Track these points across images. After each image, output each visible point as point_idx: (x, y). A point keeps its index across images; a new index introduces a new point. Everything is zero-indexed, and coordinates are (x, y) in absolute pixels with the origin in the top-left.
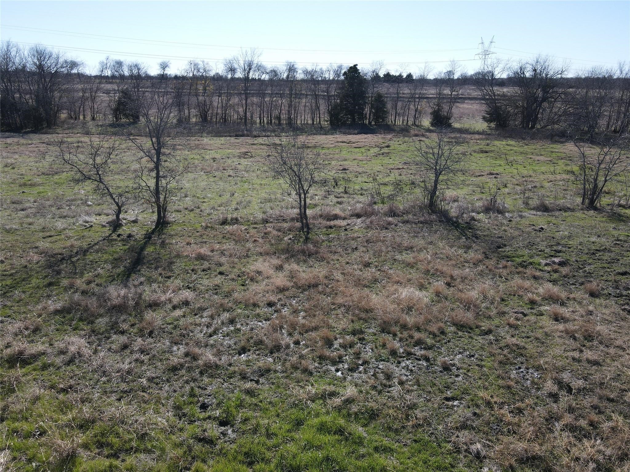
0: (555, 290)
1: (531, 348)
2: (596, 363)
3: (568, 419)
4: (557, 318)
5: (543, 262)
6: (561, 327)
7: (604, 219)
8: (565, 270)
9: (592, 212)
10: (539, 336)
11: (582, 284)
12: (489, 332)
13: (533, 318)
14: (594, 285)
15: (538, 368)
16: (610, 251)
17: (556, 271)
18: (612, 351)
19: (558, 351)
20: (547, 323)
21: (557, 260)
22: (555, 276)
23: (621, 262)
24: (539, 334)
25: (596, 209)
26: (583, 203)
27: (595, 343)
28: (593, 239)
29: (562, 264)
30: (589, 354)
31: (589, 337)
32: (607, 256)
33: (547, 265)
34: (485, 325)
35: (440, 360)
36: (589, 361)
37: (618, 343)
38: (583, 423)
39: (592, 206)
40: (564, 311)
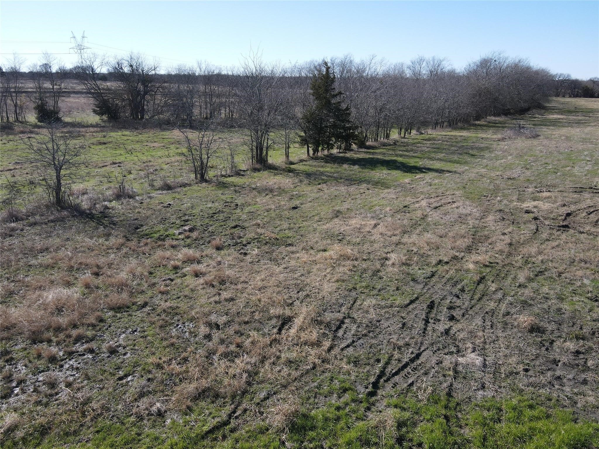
0: (191, 252)
1: (183, 306)
2: (232, 299)
3: (222, 349)
4: (197, 275)
5: (177, 232)
6: (201, 281)
7: (214, 188)
8: (195, 235)
9: (204, 184)
10: (187, 293)
11: (209, 242)
12: (145, 304)
13: (179, 281)
14: (217, 241)
15: (192, 320)
16: (223, 212)
17: (188, 237)
18: (240, 286)
19: (203, 300)
20: (190, 281)
21: (187, 228)
22: (188, 241)
23: (231, 219)
24: (187, 292)
25: (206, 181)
26: (196, 178)
27: (228, 284)
28: (210, 205)
29: (191, 230)
30: (225, 295)
31: (222, 282)
32: (221, 216)
33: (180, 234)
34: (140, 300)
35: (105, 347)
36: (226, 300)
37: (242, 279)
38: (233, 348)
39: (203, 179)
40: (201, 267)
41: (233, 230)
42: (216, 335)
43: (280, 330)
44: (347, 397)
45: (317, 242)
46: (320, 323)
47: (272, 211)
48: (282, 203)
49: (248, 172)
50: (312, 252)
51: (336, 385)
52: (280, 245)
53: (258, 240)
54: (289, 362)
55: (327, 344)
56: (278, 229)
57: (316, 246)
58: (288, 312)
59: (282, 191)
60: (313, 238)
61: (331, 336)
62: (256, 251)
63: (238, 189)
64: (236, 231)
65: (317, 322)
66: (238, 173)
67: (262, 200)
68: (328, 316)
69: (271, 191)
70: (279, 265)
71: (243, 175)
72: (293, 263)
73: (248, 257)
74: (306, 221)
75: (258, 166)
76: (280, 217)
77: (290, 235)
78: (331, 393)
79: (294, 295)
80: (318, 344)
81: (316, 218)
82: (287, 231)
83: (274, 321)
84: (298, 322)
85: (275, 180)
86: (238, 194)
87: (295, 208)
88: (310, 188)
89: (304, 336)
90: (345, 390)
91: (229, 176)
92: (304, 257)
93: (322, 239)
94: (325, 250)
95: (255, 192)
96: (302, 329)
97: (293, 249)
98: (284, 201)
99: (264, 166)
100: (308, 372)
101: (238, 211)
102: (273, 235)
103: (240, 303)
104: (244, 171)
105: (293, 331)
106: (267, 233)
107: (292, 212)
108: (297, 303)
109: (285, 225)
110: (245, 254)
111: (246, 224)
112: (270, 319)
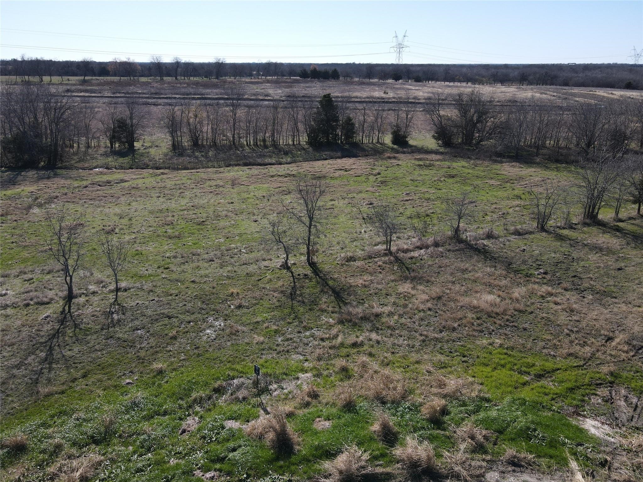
0: (550, 289)
1: (551, 317)
2: (578, 321)
4: (556, 303)
5: (536, 273)
6: (560, 307)
7: (553, 239)
8: (548, 277)
10: (553, 312)
11: (559, 284)
12: (532, 313)
13: (546, 304)
14: (565, 285)
15: (558, 325)
16: (564, 263)
17: (544, 278)
18: (582, 315)
19: (563, 318)
20: (552, 305)
21: (542, 271)
22: (545, 281)
23: (571, 269)
25: (546, 231)
26: (537, 227)
27: (575, 313)
28: (553, 255)
29: (545, 273)
30: (575, 318)
31: (572, 311)
32: (564, 266)
33: (538, 274)
34: (529, 309)
36: (575, 321)
37: (583, 312)
38: (581, 342)
39: (543, 229)
40: (558, 300)
41: (573, 279)
42: (573, 336)
43: (606, 342)
44: (638, 374)
45: (634, 300)
46: (630, 344)
47: (601, 269)
48: (610, 263)
49: (579, 226)
50: (629, 305)
51: (634, 369)
52: (607, 296)
53: (591, 289)
54: (611, 355)
55: (632, 354)
56: (606, 284)
57: (633, 302)
58: (611, 334)
59: (610, 251)
60: (631, 297)
61: (634, 351)
62: (591, 297)
63: (574, 243)
64: (576, 280)
65: (628, 343)
66: (571, 227)
67: (593, 257)
68: (635, 343)
69: (601, 249)
70: (606, 309)
71: (575, 229)
72: (615, 310)
73: (585, 299)
74: (628, 282)
75: (588, 221)
76: (608, 275)
77: (614, 290)
78: (631, 371)
79: (615, 327)
80: (627, 352)
81: (637, 282)
82: (612, 287)
83: (603, 337)
84: (617, 340)
85: (604, 239)
86: (573, 248)
87: (619, 269)
88: (634, 252)
89: (620, 347)
90: (638, 372)
91: (564, 228)
92: (624, 307)
93: (639, 298)
94: (639, 307)
95: (587, 249)
96: (619, 344)
97: (617, 301)
98: (610, 261)
99: (594, 222)
100: (620, 361)
101: (575, 264)
102: (602, 288)
103: (583, 324)
104: (576, 224)
105: (614, 344)
106: (598, 286)
107: (618, 273)
108: (617, 332)
109: (611, 283)
110: (584, 297)
111: (582, 276)
112: (601, 335)
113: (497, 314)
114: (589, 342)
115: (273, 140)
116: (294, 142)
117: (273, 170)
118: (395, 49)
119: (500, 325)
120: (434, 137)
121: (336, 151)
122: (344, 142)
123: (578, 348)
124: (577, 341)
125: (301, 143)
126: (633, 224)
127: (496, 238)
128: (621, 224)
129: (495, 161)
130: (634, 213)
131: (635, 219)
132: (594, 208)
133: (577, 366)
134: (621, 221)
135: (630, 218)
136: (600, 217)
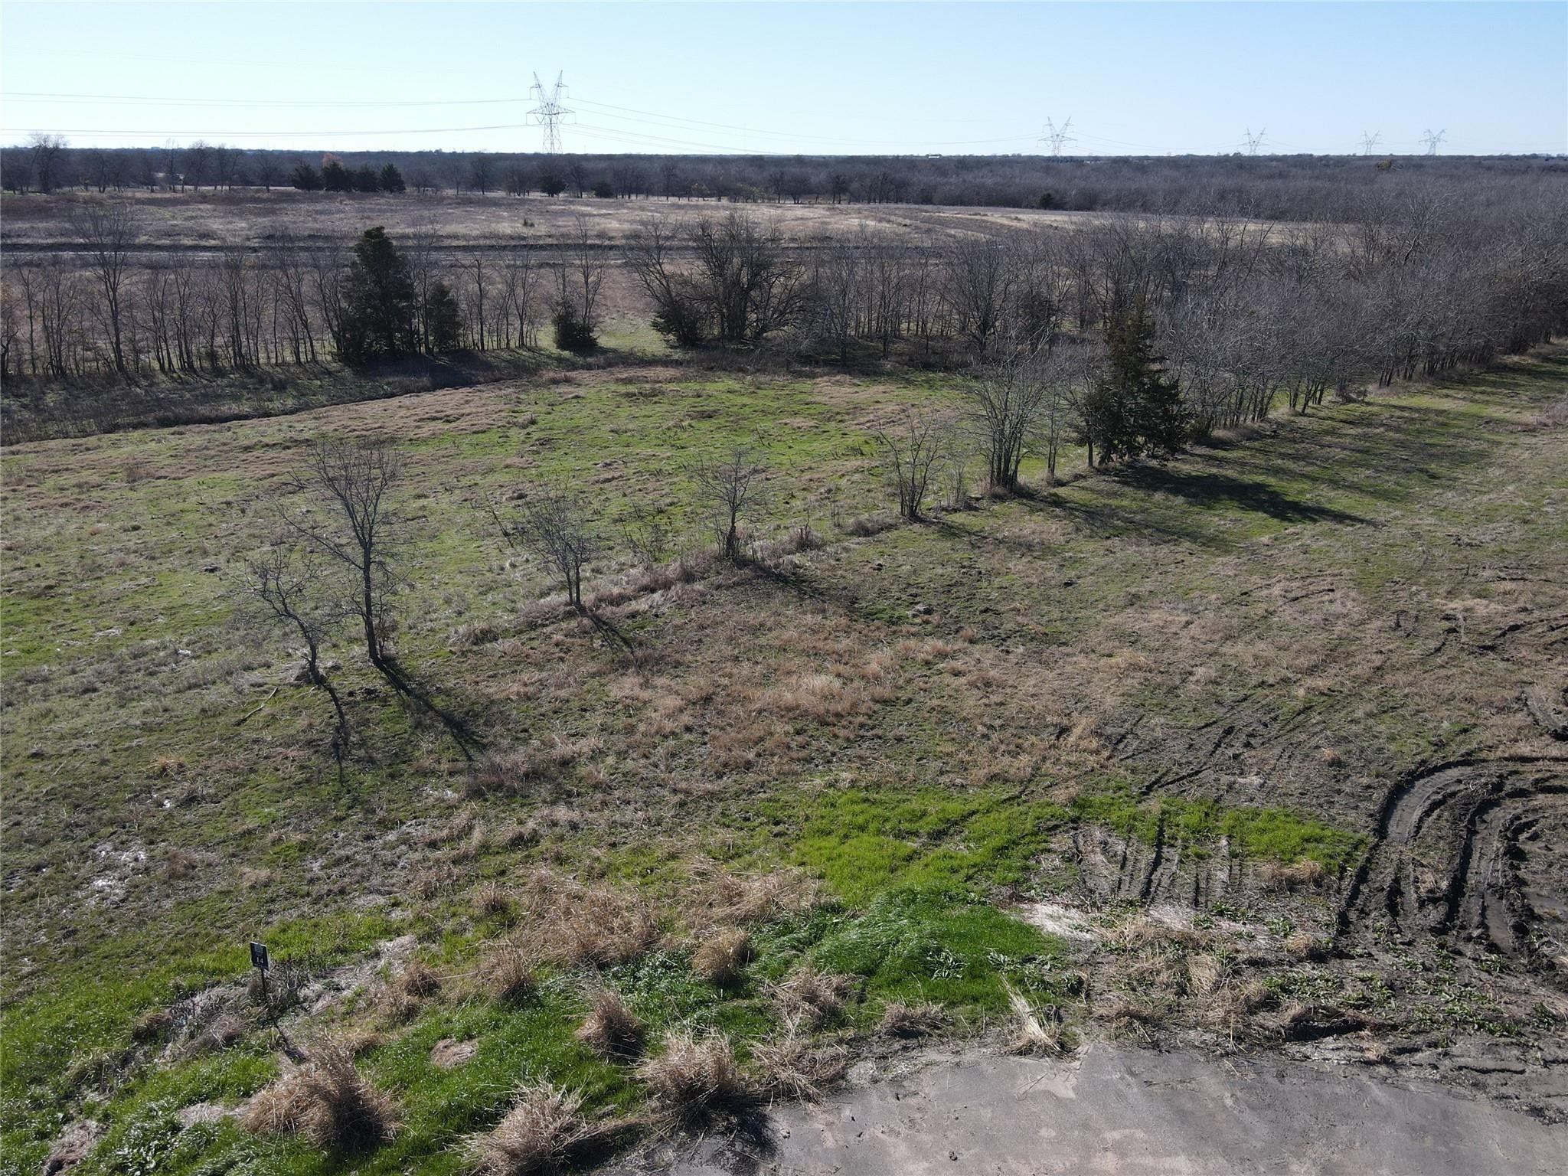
0: (940, 644)
2: (1002, 704)
4: (956, 674)
5: (910, 613)
6: (963, 680)
7: (936, 536)
8: (934, 618)
9: (917, 525)
11: (957, 631)
12: (910, 701)
13: (936, 678)
14: (970, 631)
15: (965, 720)
16: (962, 584)
17: (927, 622)
18: (1008, 690)
19: (972, 703)
20: (948, 679)
21: (920, 607)
22: (929, 628)
24: (948, 691)
25: (920, 520)
26: (902, 513)
27: (994, 688)
28: (939, 570)
29: (928, 612)
30: (995, 698)
31: (988, 684)
32: (963, 592)
33: (914, 616)
34: (904, 695)
35: (890, 735)
36: (996, 704)
37: (1010, 683)
38: (1012, 747)
39: (913, 516)
40: (958, 665)
41: (985, 616)
42: (995, 737)
43: (1058, 738)
44: (1122, 793)
45: (1100, 643)
46: (1101, 735)
47: (1034, 588)
48: (1049, 574)
49: (984, 503)
50: (1093, 656)
51: (1113, 784)
52: (1050, 644)
53: (1020, 632)
54: (1069, 764)
55: (1106, 754)
56: (1046, 618)
57: (1099, 649)
58: (1065, 721)
59: (1047, 550)
60: (1095, 636)
61: (1110, 748)
62: (1021, 649)
63: (979, 540)
64: (989, 618)
65: (1097, 734)
66: (970, 506)
67: (1018, 565)
68: (1109, 730)
69: (1030, 547)
70: (1052, 669)
71: (976, 509)
72: (1068, 669)
73: (1011, 656)
74: (1085, 608)
75: (999, 490)
76: (1048, 600)
77: (1063, 629)
78: (1107, 789)
79: (1071, 704)
80: (1097, 752)
81: (1101, 606)
82: (1058, 623)
83: (1051, 729)
84: (1077, 731)
85: (1033, 525)
86: (977, 551)
87: (1068, 584)
88: (1091, 546)
89: (1083, 744)
90: (1120, 789)
91: (955, 511)
92: (1082, 661)
93: (1108, 639)
94: (1110, 656)
95: (1003, 550)
96: (1080, 738)
97: (1068, 650)
98: (1049, 568)
99: (1011, 490)
100: (1086, 773)
101: (984, 584)
102: (1040, 628)
103: (1012, 709)
104: (977, 499)
105: (1072, 739)
106: (1033, 626)
107: (1065, 592)
108: (1075, 714)
109: (1056, 614)
110: (1008, 652)
111: (1001, 608)
112: (1047, 726)
113: (838, 715)
114: (1026, 745)
115: (238, 354)
116: (297, 354)
117: (248, 432)
118: (540, 117)
119: (848, 739)
120: (655, 325)
121: (416, 373)
122: (436, 350)
123: (1007, 759)
124: (1003, 747)
125: (319, 358)
126: (1083, 488)
127: (819, 547)
128: (1061, 491)
129: (800, 375)
130: (1082, 466)
131: (1084, 477)
132: (1007, 461)
133: (1009, 799)
134: (1060, 483)
135: (1078, 477)
136: (1022, 479)
